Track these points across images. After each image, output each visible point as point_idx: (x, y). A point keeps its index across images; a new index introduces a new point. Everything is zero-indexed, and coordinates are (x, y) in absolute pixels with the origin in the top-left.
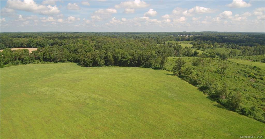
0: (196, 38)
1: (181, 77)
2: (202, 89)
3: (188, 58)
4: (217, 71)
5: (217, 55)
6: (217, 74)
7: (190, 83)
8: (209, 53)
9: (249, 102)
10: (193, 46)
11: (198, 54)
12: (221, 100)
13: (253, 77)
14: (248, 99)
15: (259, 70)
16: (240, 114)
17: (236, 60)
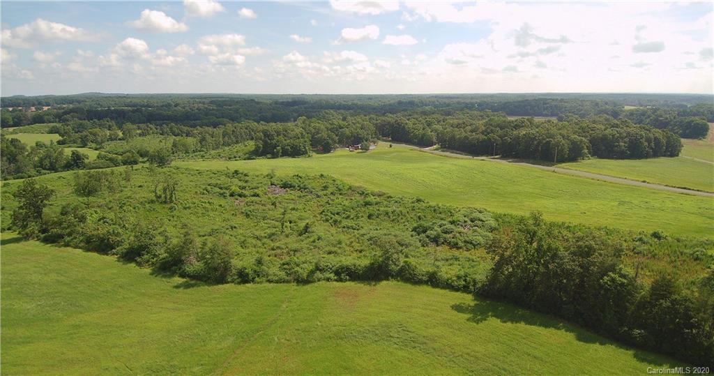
0: (65, 113)
1: (51, 240)
2: (131, 256)
3: (54, 175)
4: (154, 198)
5: (141, 156)
6: (157, 206)
7: (88, 250)
8: (116, 154)
9: (247, 251)
10: (61, 138)
11: (86, 161)
12: (189, 269)
13: (240, 196)
14: (243, 244)
15: (247, 178)
16: (239, 283)
17: (191, 162)
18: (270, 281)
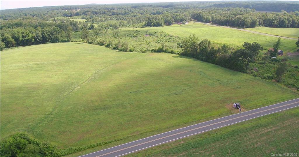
5: (110, 26)
7: (98, 45)
8: (103, 25)
10: (86, 20)
12: (119, 48)
13: (136, 37)
15: (139, 32)
16: (130, 52)
18: (136, 52)
